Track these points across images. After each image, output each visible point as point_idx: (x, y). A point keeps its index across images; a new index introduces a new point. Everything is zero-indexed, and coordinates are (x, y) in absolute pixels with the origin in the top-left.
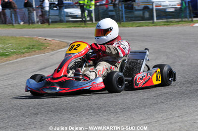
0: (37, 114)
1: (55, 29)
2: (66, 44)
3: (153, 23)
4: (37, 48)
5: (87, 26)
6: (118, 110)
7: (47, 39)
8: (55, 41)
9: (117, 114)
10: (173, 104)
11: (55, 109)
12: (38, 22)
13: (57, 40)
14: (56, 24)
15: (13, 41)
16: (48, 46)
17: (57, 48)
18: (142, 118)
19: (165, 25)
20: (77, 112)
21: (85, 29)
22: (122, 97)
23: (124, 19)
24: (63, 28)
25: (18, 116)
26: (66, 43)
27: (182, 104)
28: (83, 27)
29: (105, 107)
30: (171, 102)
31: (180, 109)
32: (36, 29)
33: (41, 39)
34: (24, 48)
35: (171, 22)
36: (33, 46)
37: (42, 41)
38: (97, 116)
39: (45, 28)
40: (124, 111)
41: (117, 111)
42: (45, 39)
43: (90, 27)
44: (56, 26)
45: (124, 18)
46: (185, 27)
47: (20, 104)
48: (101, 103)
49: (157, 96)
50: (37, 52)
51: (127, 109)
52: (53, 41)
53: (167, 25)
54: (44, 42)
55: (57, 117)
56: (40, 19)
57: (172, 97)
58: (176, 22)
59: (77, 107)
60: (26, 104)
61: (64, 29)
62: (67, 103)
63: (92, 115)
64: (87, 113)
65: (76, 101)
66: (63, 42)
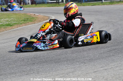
0: (34, 64)
1: (40, 8)
2: (48, 18)
3: (102, 3)
4: (30, 21)
6: (86, 61)
7: (36, 14)
8: (41, 16)
9: (85, 63)
11: (45, 60)
13: (42, 15)
15: (14, 16)
16: (37, 19)
17: (42, 20)
18: (101, 66)
20: (59, 62)
23: (84, 0)
25: (22, 65)
26: (48, 16)
29: (77, 59)
30: (119, 55)
32: (28, 8)
33: (32, 15)
34: (22, 21)
35: (114, 2)
36: (27, 19)
37: (32, 16)
38: (73, 65)
39: (33, 7)
41: (84, 62)
42: (35, 15)
43: (62, 6)
44: (40, 6)
46: (122, 5)
47: (23, 57)
50: (30, 23)
51: (91, 60)
54: (34, 16)
55: (47, 66)
57: (119, 52)
59: (59, 59)
60: (26, 58)
61: (45, 8)
63: (69, 64)
64: (66, 63)
65: (58, 55)
66: (46, 16)
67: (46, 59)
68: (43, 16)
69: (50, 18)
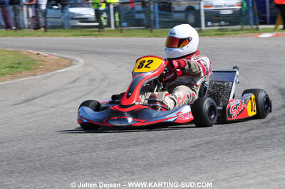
1: (55, 38)
2: (69, 62)
3: (201, 31)
4: (24, 68)
5: (102, 35)
6: (135, 169)
7: (41, 53)
8: (52, 57)
10: (218, 159)
11: (41, 164)
12: (29, 27)
13: (56, 55)
14: (57, 30)
16: (41, 65)
17: (54, 67)
19: (217, 35)
20: (73, 170)
21: (99, 38)
22: (143, 147)
23: (157, 24)
24: (66, 36)
26: (69, 59)
27: (231, 160)
28: (96, 36)
29: (116, 162)
30: (216, 157)
31: (227, 167)
32: (26, 38)
33: (32, 53)
34: (5, 67)
35: (226, 30)
36: (19, 64)
37: (32, 57)
39: (39, 36)
40: (144, 169)
41: (133, 170)
42: (38, 54)
43: (106, 36)
46: (246, 39)
48: (110, 157)
49: (195, 146)
50: (24, 73)
52: (50, 57)
53: (221, 35)
54: (36, 57)
56: (32, 23)
57: (217, 148)
58: (234, 30)
59: (75, 162)
61: (67, 38)
62: (61, 155)
63: (95, 175)
64: (88, 172)
65: (74, 152)
66: (64, 58)
67: (43, 161)
69: (74, 62)
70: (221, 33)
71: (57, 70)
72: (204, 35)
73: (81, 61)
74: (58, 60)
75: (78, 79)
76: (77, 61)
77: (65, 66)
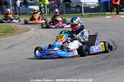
2: (28, 29)
3: (82, 15)
4: (10, 32)
19: (88, 17)
33: (13, 26)
34: (2, 32)
35: (92, 15)
36: (8, 31)
42: (16, 26)
44: (23, 17)
45: (65, 12)
46: (100, 19)
50: (9, 34)
52: (20, 27)
53: (90, 17)
54: (15, 28)
58: (95, 15)
66: (26, 28)
68: (23, 28)
69: (30, 30)
70: (90, 16)
71: (23, 33)
72: (83, 17)
73: (33, 29)
74: (24, 29)
75: (31, 37)
76: (31, 29)
77: (27, 31)
